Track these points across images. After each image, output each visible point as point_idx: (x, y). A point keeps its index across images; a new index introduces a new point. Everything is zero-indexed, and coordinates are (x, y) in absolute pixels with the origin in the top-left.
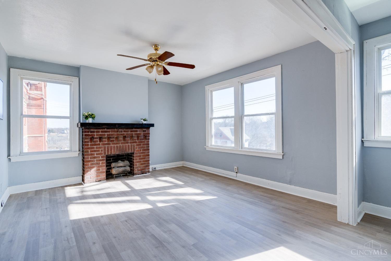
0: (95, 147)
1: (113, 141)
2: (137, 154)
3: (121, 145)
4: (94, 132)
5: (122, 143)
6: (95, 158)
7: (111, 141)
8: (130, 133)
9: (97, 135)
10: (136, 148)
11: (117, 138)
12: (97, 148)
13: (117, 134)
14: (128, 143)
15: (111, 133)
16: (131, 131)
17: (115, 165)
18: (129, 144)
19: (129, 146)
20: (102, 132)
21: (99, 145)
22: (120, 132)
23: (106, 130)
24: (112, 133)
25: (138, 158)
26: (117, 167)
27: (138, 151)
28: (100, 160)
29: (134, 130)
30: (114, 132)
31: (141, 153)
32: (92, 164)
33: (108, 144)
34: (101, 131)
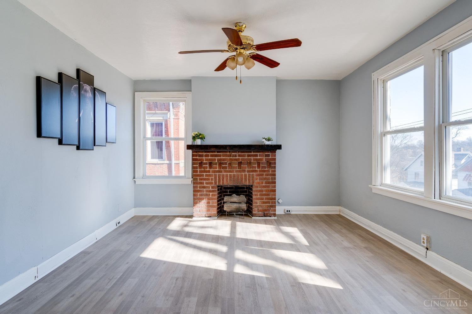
0: (205, 174)
1: (226, 167)
2: (257, 187)
3: (236, 173)
4: (202, 156)
5: (236, 171)
6: (204, 187)
7: (224, 168)
8: (246, 158)
9: (206, 160)
10: (256, 179)
11: (230, 164)
12: (206, 175)
13: (231, 159)
14: (245, 171)
16: (249, 156)
17: (227, 199)
18: (246, 173)
19: (245, 175)
20: (212, 156)
21: (209, 172)
22: (233, 156)
23: (216, 153)
24: (223, 158)
25: (259, 193)
26: (231, 203)
27: (259, 183)
28: (210, 191)
29: (252, 154)
30: (226, 156)
31: (264, 187)
32: (201, 195)
33: (219, 172)
34: (211, 155)
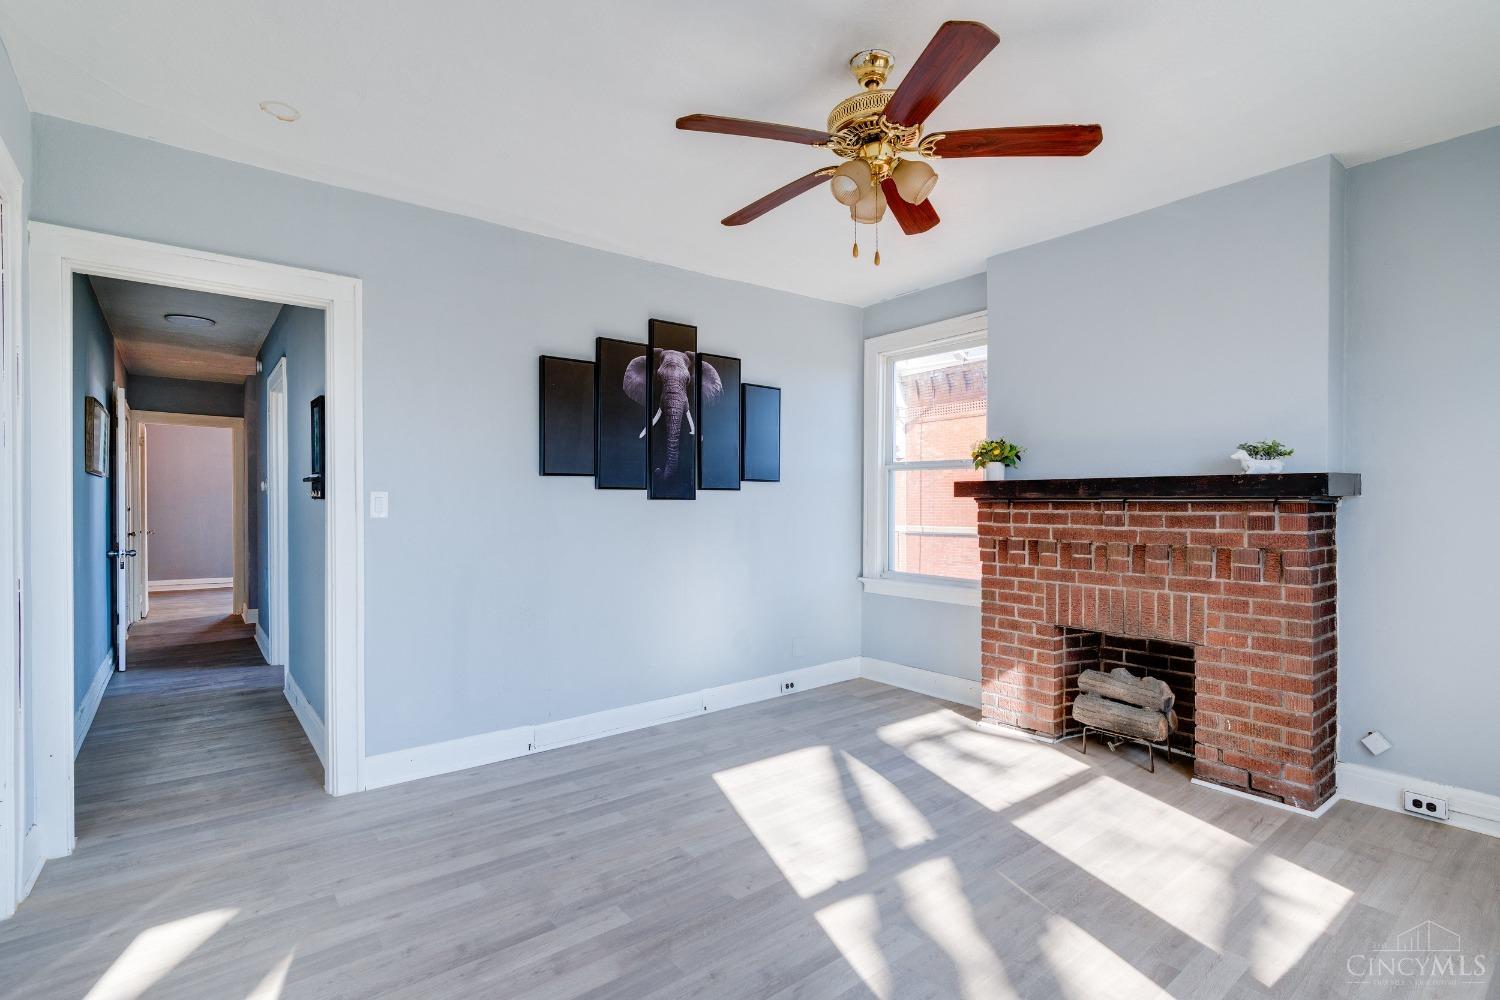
0: (1016, 580)
1: (1088, 564)
2: (1216, 656)
3: (1125, 589)
4: (1005, 518)
5: (1127, 581)
6: (1015, 626)
7: (1076, 563)
8: (1164, 529)
9: (1019, 532)
10: (1213, 622)
11: (1103, 551)
12: (1022, 586)
13: (1100, 534)
14: (1158, 583)
15: (1070, 525)
16: (1175, 522)
17: (1090, 682)
18: (1166, 591)
19: (1163, 599)
20: (1036, 519)
21: (1029, 573)
22: (1110, 521)
23: (1050, 510)
24: (1075, 526)
25: (1223, 684)
26: (1104, 697)
27: (1223, 639)
28: (1033, 643)
29: (1190, 513)
30: (1086, 519)
31: (1248, 659)
32: (1005, 651)
33: (1064, 576)
34: (1033, 515)
